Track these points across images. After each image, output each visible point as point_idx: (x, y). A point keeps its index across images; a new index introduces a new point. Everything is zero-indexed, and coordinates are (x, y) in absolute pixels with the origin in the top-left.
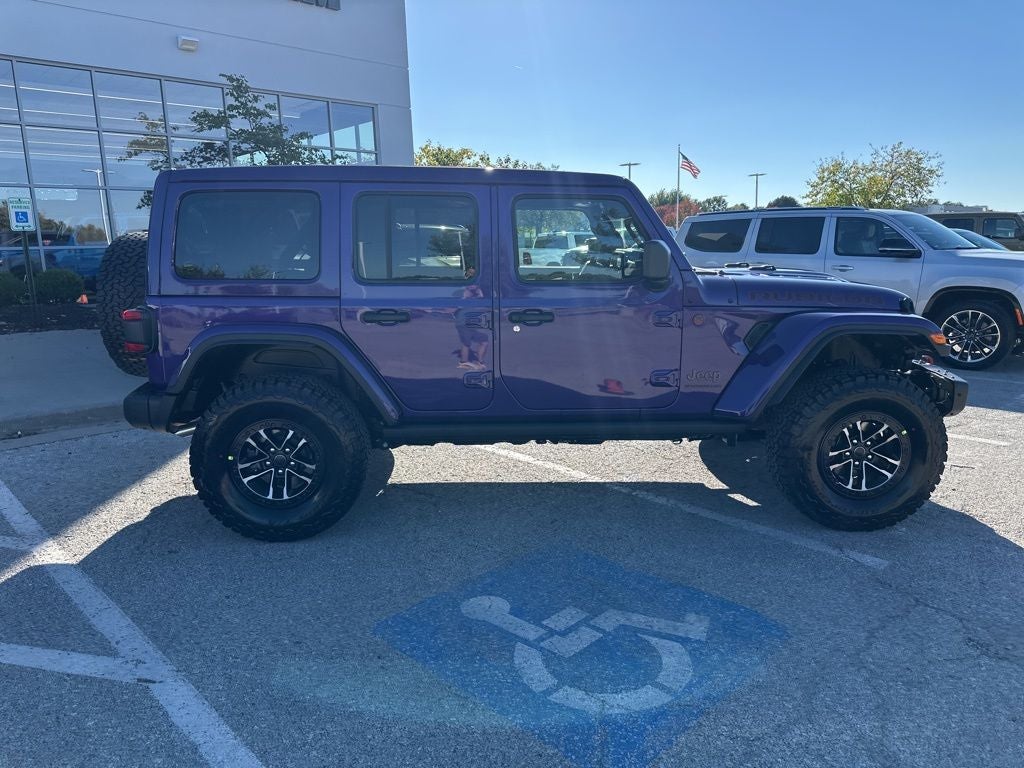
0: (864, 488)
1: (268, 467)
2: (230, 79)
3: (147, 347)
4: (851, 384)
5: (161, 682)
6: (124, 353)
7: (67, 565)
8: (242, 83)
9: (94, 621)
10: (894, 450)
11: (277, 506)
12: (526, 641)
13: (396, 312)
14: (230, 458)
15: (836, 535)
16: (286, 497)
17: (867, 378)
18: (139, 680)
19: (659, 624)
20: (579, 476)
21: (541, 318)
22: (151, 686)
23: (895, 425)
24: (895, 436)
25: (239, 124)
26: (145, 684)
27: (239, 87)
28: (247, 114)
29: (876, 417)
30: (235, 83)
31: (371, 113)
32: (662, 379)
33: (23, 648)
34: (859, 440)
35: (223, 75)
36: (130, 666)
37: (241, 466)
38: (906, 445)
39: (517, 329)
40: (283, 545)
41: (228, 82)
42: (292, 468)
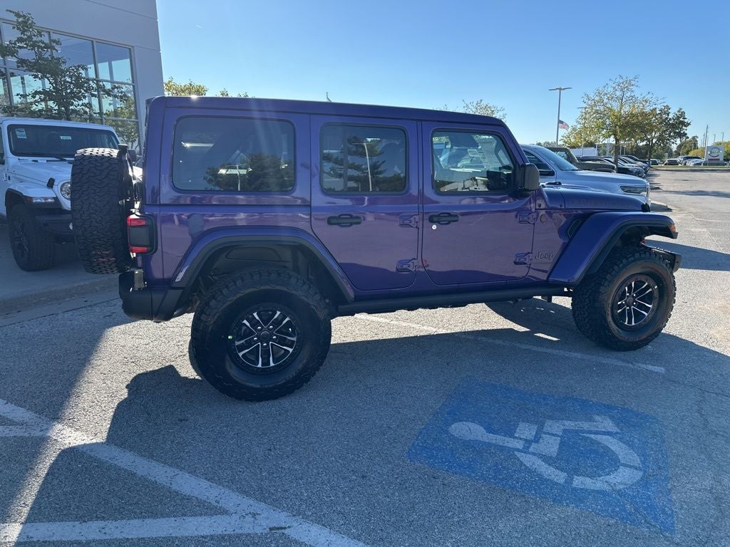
0: (633, 324)
1: (256, 342)
2: (18, 15)
3: (150, 248)
4: (632, 259)
5: (289, 527)
6: (95, 255)
7: (97, 443)
8: (28, 19)
9: (174, 487)
10: (649, 298)
11: (266, 372)
12: (518, 450)
13: (351, 216)
14: (230, 337)
15: (621, 354)
16: (272, 364)
17: (640, 255)
18: (271, 529)
19: (586, 425)
20: (432, 330)
21: (450, 219)
22: (286, 532)
23: (652, 283)
24: (650, 290)
25: (27, 54)
26: (280, 531)
27: (25, 23)
28: (33, 46)
29: (643, 278)
30: (20, 20)
31: (128, 52)
32: (522, 260)
33: (135, 522)
34: (630, 293)
35: (11, 11)
36: (249, 518)
37: (237, 343)
38: (656, 294)
39: (434, 227)
40: (271, 403)
41: (15, 19)
42: (274, 341)
